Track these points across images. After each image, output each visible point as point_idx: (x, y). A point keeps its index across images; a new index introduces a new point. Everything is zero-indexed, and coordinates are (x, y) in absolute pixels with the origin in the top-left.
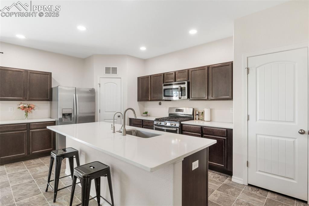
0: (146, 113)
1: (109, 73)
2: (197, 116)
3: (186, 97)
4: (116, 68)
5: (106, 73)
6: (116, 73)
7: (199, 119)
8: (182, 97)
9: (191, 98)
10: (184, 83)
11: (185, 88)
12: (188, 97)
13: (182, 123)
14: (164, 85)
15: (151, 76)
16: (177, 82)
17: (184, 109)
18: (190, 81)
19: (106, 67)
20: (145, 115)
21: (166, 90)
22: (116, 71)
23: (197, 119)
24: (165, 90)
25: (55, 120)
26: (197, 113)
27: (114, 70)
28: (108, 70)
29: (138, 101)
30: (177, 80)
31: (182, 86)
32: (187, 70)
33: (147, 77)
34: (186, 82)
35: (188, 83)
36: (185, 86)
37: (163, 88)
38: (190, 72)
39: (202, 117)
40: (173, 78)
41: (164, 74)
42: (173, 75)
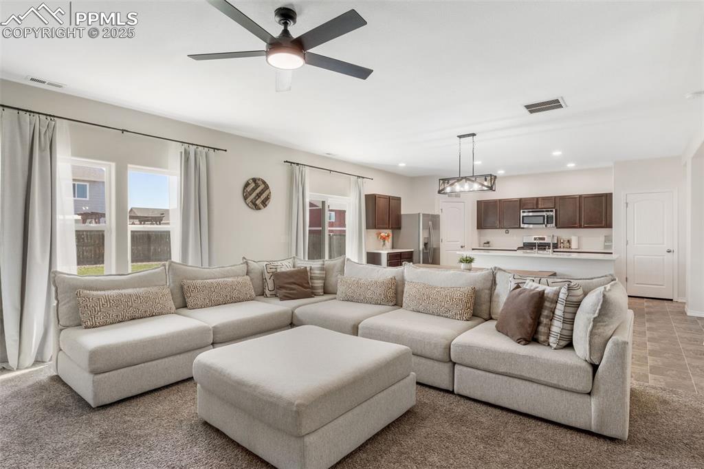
0: (488, 243)
3: (553, 225)
6: (460, 197)
8: (549, 225)
9: (558, 226)
10: (552, 211)
11: (553, 216)
12: (556, 225)
14: (523, 212)
15: (500, 200)
16: (541, 209)
17: (547, 237)
18: (558, 209)
20: (487, 245)
21: (525, 217)
23: (562, 247)
24: (523, 217)
25: (413, 250)
26: (562, 241)
29: (478, 228)
30: (540, 206)
31: (548, 213)
32: (554, 197)
33: (494, 201)
34: (554, 210)
35: (556, 211)
36: (553, 214)
37: (522, 214)
38: (557, 200)
39: (568, 245)
40: (534, 204)
41: (521, 200)
42: (535, 202)
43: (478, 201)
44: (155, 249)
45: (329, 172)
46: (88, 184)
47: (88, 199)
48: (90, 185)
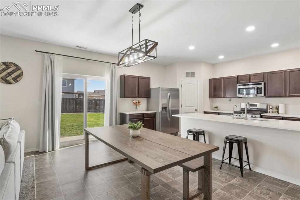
0: (217, 107)
1: (188, 76)
2: (271, 110)
3: (263, 95)
4: (194, 72)
5: (186, 76)
6: (194, 76)
7: (272, 113)
8: (258, 95)
9: (267, 96)
10: (261, 84)
11: (262, 87)
12: (265, 95)
13: (262, 114)
14: (239, 85)
15: (223, 78)
16: (252, 83)
17: (258, 104)
18: (266, 82)
19: (186, 72)
20: (216, 109)
21: (241, 89)
22: (194, 75)
23: (271, 112)
24: (239, 89)
25: (156, 112)
26: (271, 107)
27: (193, 74)
28: (187, 74)
29: (209, 98)
30: (252, 81)
31: (258, 86)
32: (263, 73)
33: (220, 79)
34: (263, 83)
35: (265, 84)
36: (262, 86)
37: (238, 87)
38: (266, 75)
39: (276, 110)
40: (247, 79)
41: (238, 76)
42: (248, 78)
43: (209, 79)
44: (79, 107)
45: (86, 60)
46: (66, 80)
47: (66, 86)
48: (67, 81)
